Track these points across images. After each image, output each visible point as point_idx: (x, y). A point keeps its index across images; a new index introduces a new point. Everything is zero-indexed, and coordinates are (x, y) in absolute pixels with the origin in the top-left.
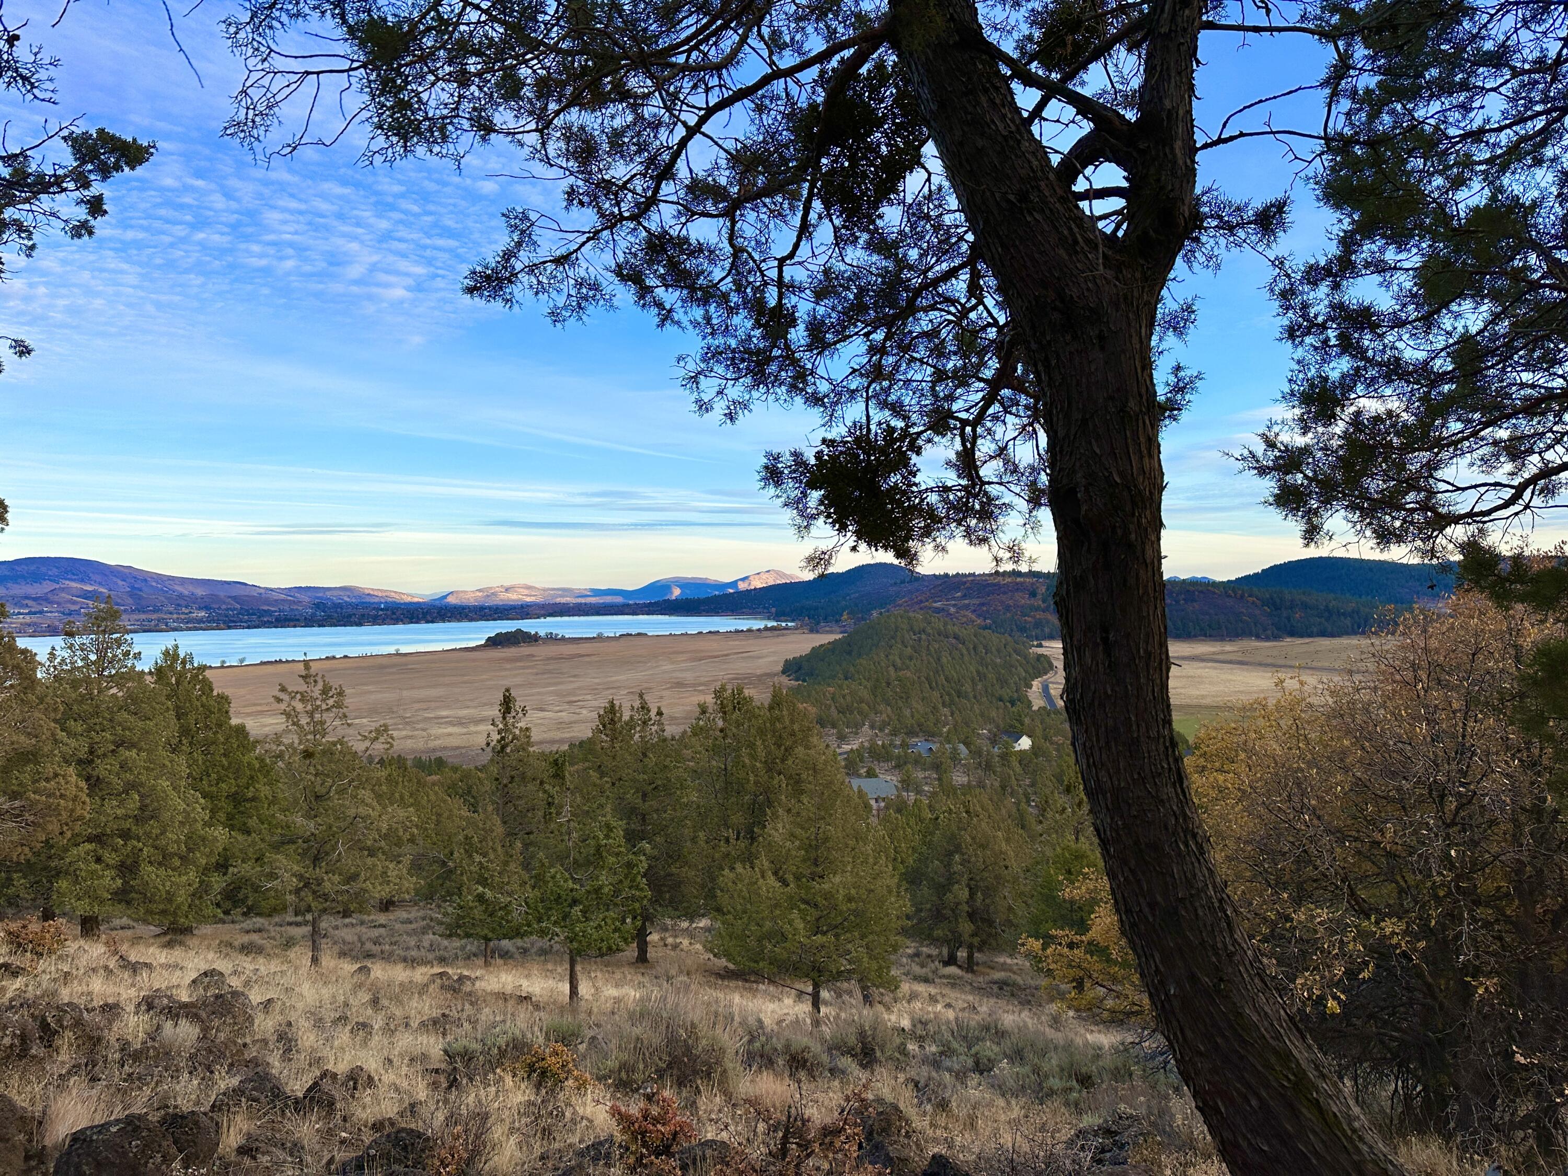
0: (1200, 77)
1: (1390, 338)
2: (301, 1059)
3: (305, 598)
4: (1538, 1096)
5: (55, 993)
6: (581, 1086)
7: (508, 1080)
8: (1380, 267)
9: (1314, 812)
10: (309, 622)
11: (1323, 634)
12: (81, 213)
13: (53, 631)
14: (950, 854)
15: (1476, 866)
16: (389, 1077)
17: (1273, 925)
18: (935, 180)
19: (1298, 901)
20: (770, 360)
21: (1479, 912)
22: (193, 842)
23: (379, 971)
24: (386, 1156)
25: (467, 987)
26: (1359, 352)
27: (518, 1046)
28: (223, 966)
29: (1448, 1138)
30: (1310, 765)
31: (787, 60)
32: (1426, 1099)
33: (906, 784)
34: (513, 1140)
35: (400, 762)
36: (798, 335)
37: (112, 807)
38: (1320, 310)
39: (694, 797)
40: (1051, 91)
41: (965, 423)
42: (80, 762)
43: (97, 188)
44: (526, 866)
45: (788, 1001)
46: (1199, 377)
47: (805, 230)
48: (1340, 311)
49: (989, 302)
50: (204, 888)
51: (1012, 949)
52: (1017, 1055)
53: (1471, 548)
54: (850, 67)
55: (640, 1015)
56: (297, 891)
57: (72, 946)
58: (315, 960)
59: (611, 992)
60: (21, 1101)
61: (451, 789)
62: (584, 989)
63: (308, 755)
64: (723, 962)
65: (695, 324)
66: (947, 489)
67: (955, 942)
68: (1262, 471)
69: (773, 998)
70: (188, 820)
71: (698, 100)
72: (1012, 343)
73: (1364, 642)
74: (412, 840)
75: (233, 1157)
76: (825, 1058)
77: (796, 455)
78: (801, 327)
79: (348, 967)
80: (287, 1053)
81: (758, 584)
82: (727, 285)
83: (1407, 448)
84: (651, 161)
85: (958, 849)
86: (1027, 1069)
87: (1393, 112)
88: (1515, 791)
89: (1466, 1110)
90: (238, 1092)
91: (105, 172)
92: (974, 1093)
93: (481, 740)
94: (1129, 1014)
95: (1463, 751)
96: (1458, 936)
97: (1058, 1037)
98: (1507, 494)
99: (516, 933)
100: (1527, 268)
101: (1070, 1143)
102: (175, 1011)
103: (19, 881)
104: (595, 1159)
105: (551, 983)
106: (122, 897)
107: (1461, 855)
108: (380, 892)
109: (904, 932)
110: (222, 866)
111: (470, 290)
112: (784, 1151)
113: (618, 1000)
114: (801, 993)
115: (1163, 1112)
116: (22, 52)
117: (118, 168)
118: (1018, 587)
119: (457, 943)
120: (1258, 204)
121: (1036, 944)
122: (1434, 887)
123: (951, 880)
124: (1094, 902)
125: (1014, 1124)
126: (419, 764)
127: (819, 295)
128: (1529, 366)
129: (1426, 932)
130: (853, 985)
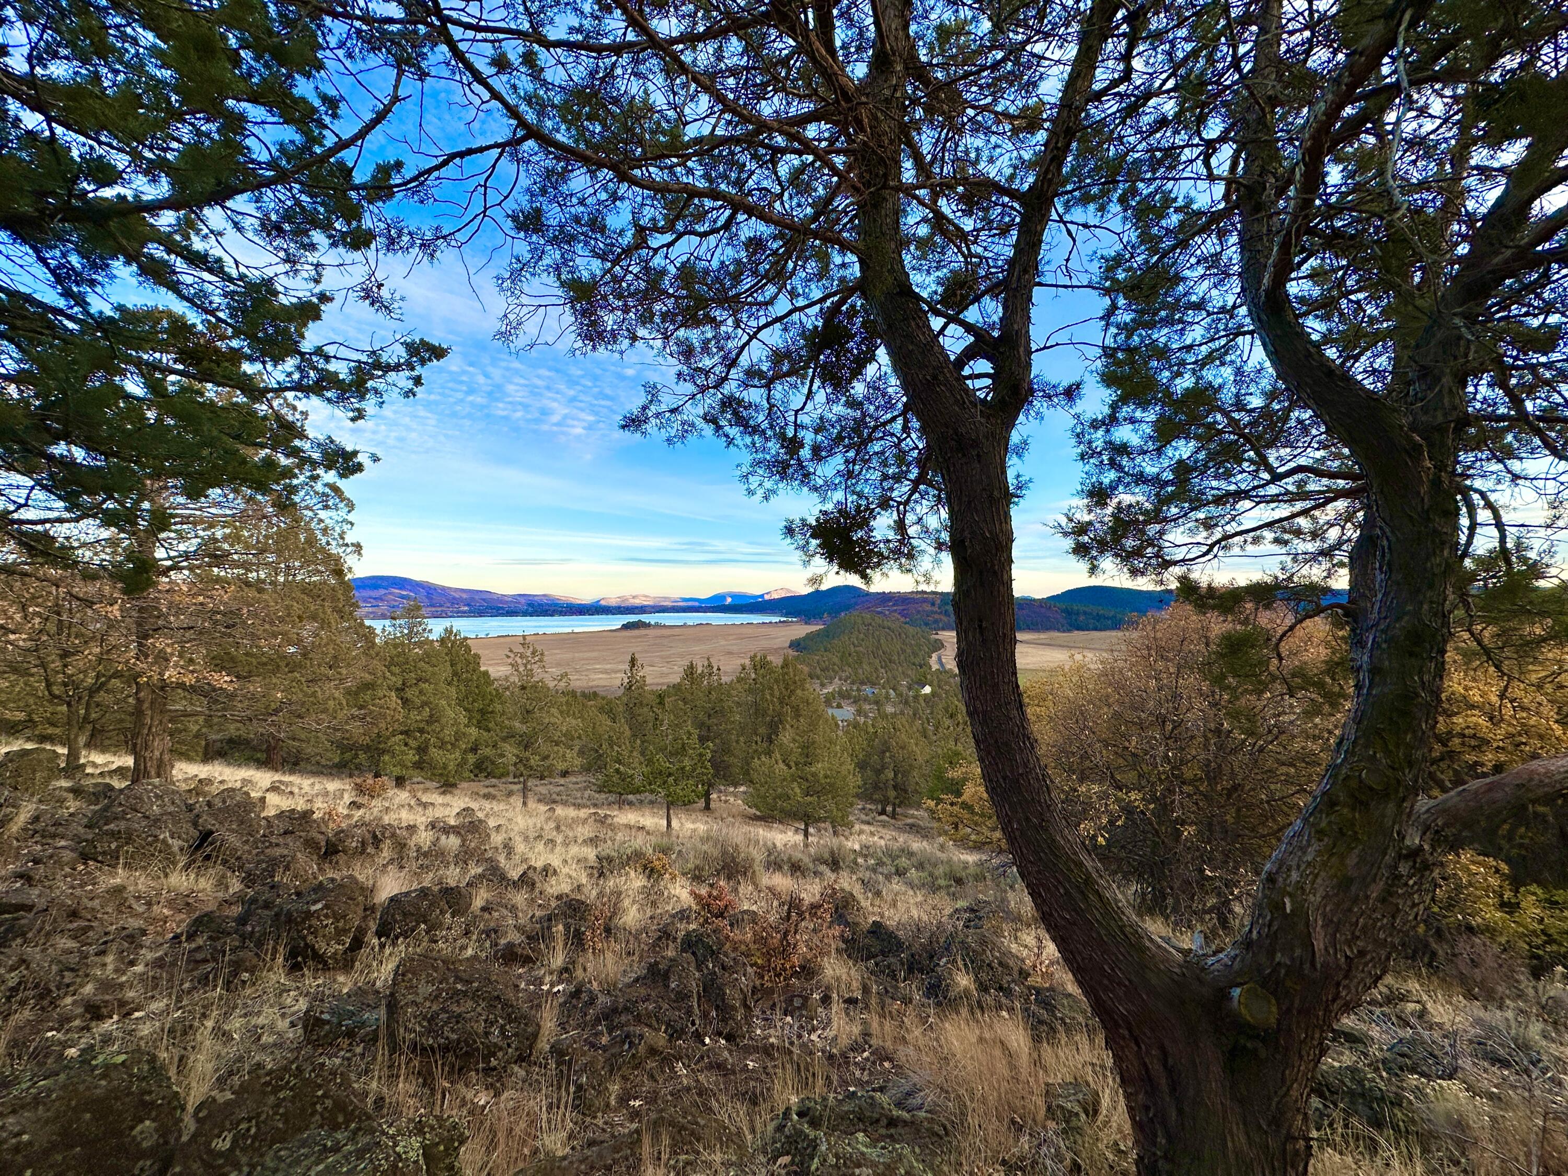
0: (1033, 312)
1: (1139, 460)
2: (517, 858)
3: (522, 600)
4: (1219, 895)
5: (381, 819)
6: (673, 877)
7: (632, 874)
8: (1132, 421)
9: (1091, 729)
10: (525, 614)
11: (1096, 629)
12: (410, 384)
13: (383, 617)
14: (884, 752)
15: (1183, 762)
16: (565, 870)
17: (1067, 793)
18: (883, 369)
19: (1081, 780)
20: (789, 466)
21: (1186, 788)
22: (458, 736)
23: (560, 811)
24: (564, 914)
25: (609, 821)
26: (1120, 468)
27: (638, 855)
28: (474, 805)
29: (1167, 918)
30: (1089, 702)
31: (801, 302)
32: (1154, 895)
33: (859, 712)
34: (635, 907)
35: (573, 693)
36: (805, 453)
37: (414, 715)
38: (1099, 444)
39: (738, 717)
40: (951, 320)
41: (899, 503)
42: (397, 689)
43: (419, 370)
44: (643, 753)
45: (790, 834)
46: (1030, 481)
47: (810, 395)
48: (1109, 444)
49: (914, 436)
50: (464, 761)
51: (918, 806)
52: (920, 866)
53: (1184, 580)
54: (837, 306)
55: (706, 839)
56: (515, 764)
57: (390, 793)
58: (525, 804)
59: (689, 826)
60: (361, 878)
61: (601, 710)
62: (675, 823)
63: (523, 688)
64: (753, 811)
65: (747, 446)
66: (888, 541)
67: (885, 802)
68: (1066, 534)
69: (782, 832)
70: (456, 723)
71: (753, 323)
72: (928, 459)
73: (1120, 634)
74: (579, 737)
75: (478, 913)
76: (811, 865)
77: (803, 520)
78: (807, 448)
79: (543, 808)
80: (509, 856)
81: (776, 596)
82: (765, 425)
83: (1146, 523)
84: (725, 358)
85: (888, 750)
86: (926, 874)
87: (1140, 335)
88: (1205, 719)
89: (1177, 902)
90: (481, 876)
91: (423, 362)
92: (896, 887)
93: (618, 683)
94: (984, 844)
95: (1176, 696)
96: (1173, 802)
97: (943, 856)
98: (1205, 548)
99: (637, 791)
100: (1215, 422)
101: (951, 916)
102: (447, 830)
103: (362, 756)
104: (681, 920)
105: (656, 820)
106: (418, 766)
107: (1175, 755)
108: (561, 766)
109: (857, 796)
110: (474, 750)
111: (623, 427)
112: (788, 917)
113: (695, 830)
114: (797, 830)
115: (1003, 900)
116: (385, 293)
117: (430, 360)
118: (925, 601)
119: (603, 796)
120: (1065, 384)
121: (932, 803)
122: (1159, 773)
123: (884, 767)
124: (965, 780)
125: (918, 905)
126: (584, 695)
127: (817, 431)
128: (1217, 477)
129: (1154, 799)
130: (828, 825)
